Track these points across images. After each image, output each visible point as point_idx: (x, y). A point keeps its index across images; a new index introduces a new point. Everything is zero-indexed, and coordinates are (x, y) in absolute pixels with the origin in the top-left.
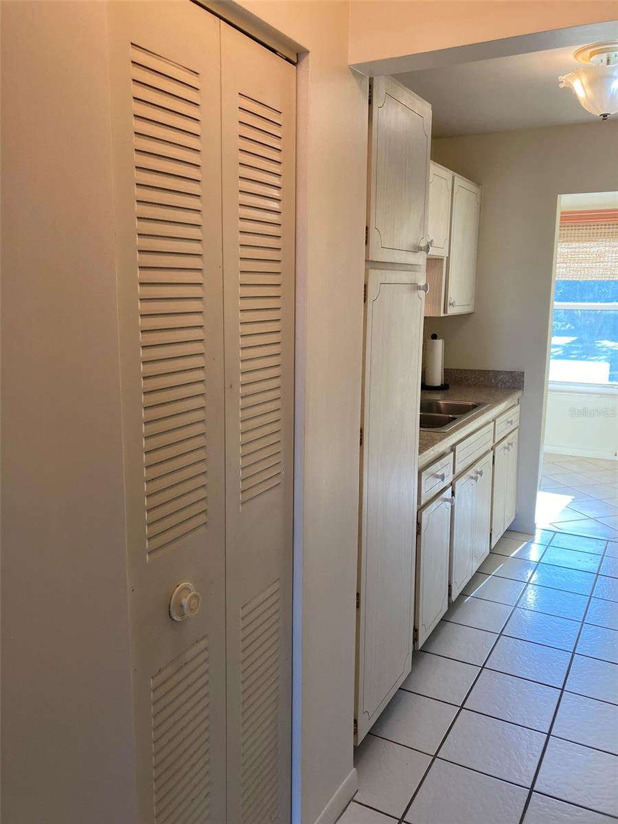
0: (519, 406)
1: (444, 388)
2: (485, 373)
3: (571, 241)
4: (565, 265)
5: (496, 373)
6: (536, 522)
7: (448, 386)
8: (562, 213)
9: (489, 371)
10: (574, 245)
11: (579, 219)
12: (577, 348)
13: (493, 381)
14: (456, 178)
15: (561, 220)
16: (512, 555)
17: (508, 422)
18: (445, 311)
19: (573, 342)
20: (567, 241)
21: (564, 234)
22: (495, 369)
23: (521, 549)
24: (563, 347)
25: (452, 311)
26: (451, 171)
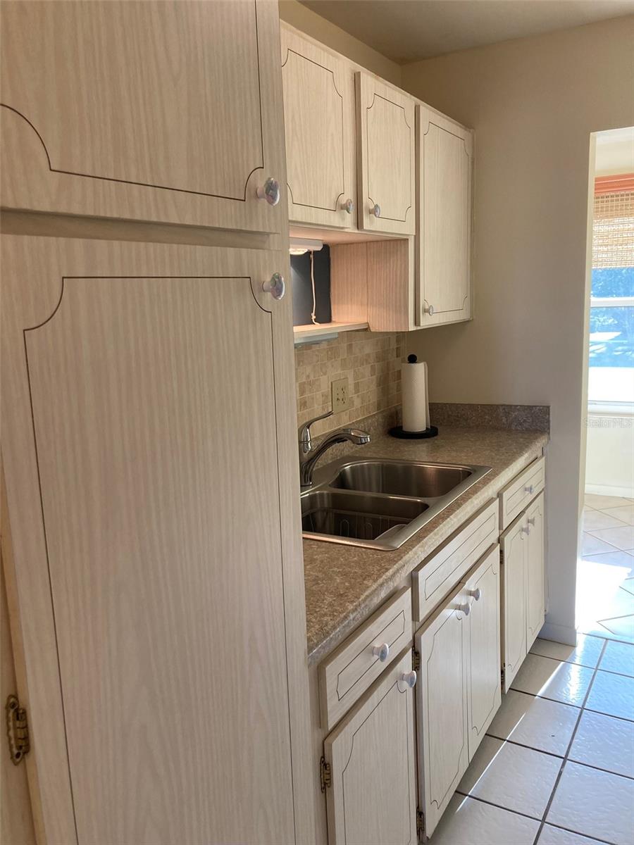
0: (544, 458)
1: (431, 433)
2: (492, 409)
3: (612, 216)
4: (605, 249)
5: (509, 409)
6: (576, 628)
7: (437, 429)
8: (597, 180)
9: (498, 406)
10: (616, 221)
11: (621, 186)
12: (622, 345)
13: (504, 420)
14: (422, 108)
15: (595, 189)
16: (540, 693)
17: (526, 490)
18: (417, 322)
19: (617, 338)
20: (607, 217)
21: (602, 207)
22: (507, 403)
23: (554, 680)
24: (606, 343)
25: (427, 322)
26: (413, 97)
